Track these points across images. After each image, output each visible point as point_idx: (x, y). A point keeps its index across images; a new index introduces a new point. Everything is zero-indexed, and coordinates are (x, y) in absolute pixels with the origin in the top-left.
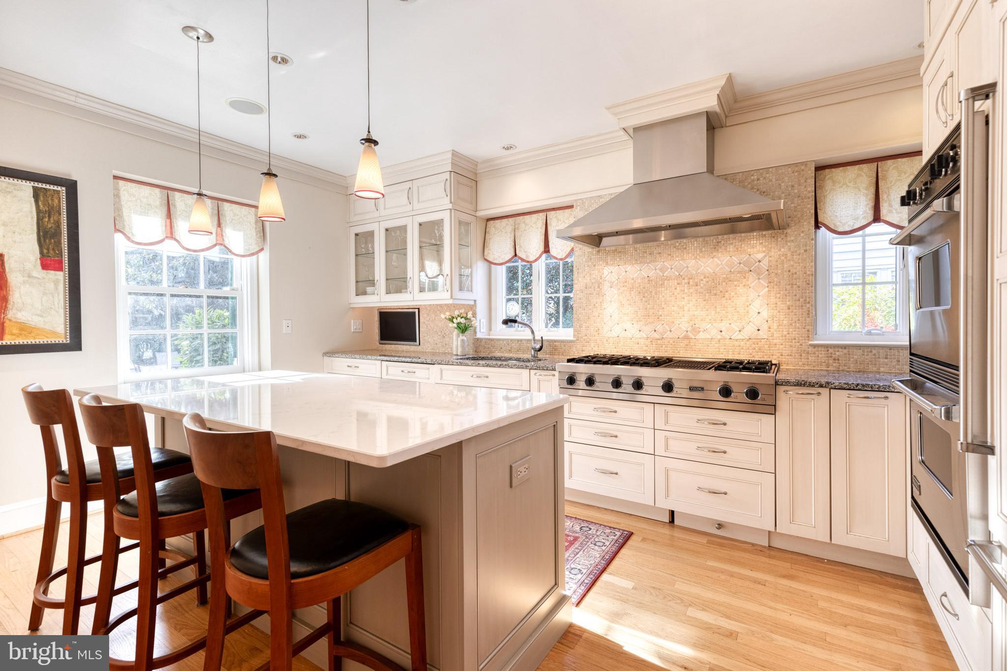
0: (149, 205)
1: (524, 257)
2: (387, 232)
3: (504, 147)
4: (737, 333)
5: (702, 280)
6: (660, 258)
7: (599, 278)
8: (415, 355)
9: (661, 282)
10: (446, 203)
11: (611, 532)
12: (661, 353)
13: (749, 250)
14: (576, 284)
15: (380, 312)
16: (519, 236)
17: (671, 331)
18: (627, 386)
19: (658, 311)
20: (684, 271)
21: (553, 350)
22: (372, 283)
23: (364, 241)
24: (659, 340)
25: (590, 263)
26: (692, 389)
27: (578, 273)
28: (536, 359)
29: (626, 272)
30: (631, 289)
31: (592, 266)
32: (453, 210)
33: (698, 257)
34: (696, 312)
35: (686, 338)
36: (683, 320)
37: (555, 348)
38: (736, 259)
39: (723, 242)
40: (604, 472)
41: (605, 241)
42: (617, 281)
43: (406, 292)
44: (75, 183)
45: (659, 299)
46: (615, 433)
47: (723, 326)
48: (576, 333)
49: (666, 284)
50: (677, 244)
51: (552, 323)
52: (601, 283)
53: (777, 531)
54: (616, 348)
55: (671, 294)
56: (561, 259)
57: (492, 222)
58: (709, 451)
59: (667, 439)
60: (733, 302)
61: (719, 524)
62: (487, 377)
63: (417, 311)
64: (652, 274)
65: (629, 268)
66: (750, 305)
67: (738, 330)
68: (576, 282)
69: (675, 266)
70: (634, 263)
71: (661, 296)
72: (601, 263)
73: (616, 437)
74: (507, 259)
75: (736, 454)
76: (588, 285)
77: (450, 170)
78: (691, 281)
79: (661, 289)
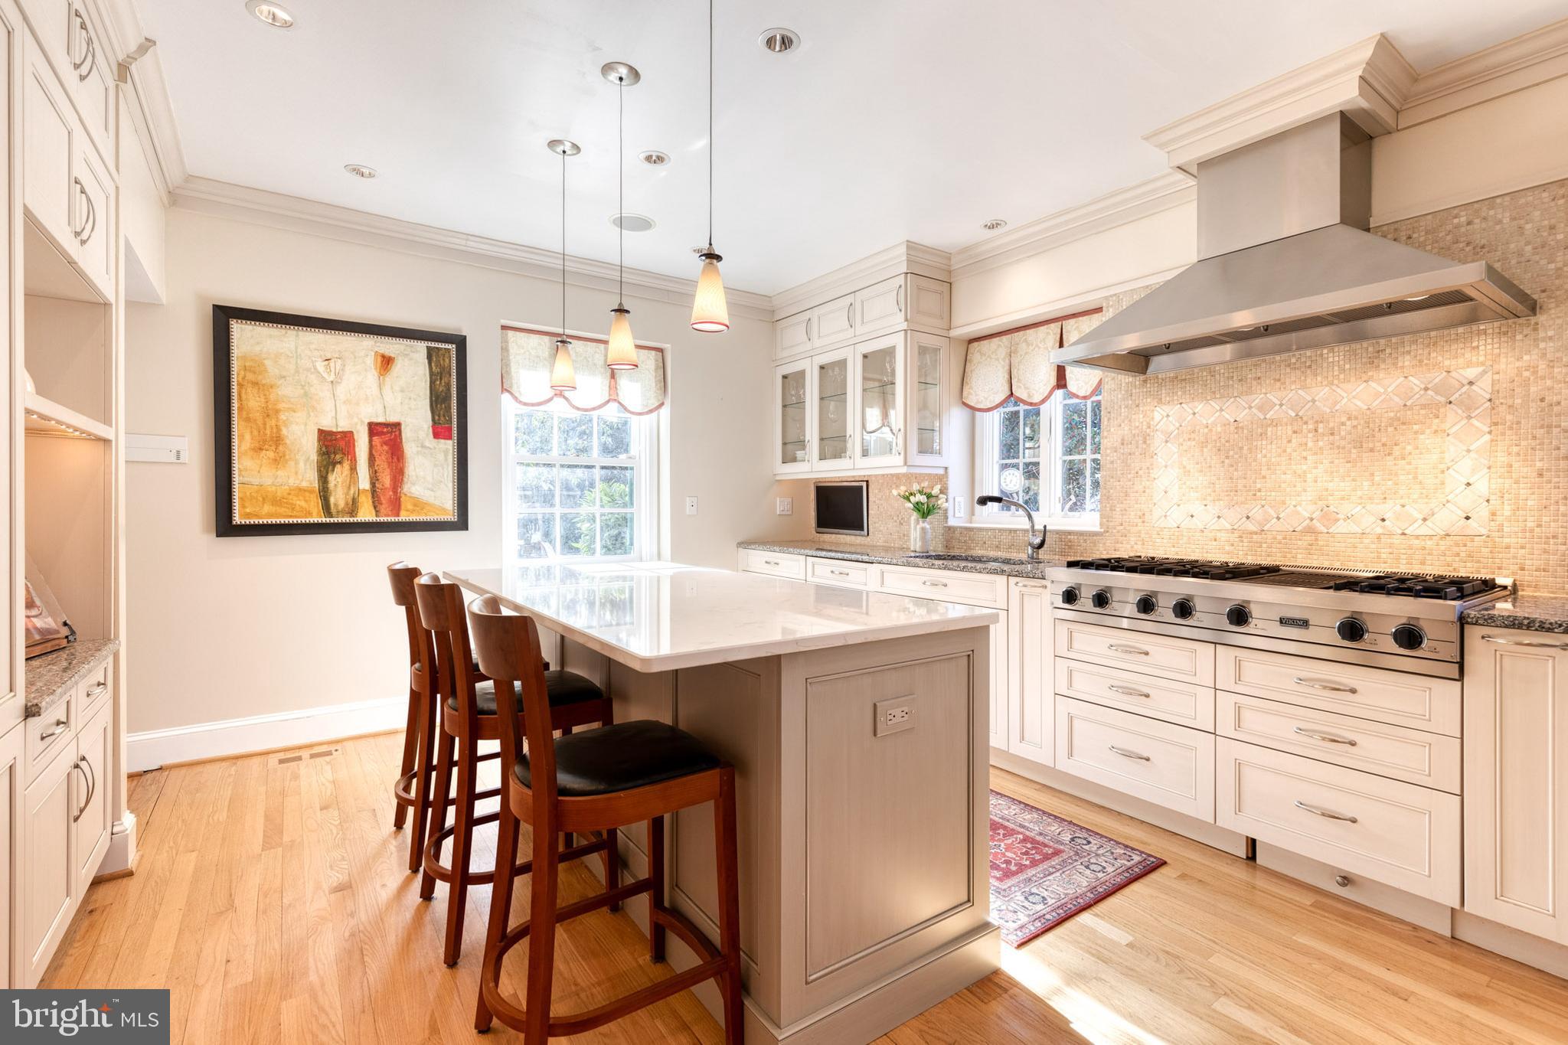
0: (538, 357)
1: (1024, 397)
2: (823, 371)
3: (986, 226)
4: (1416, 525)
5: (1343, 424)
6: (1259, 387)
7: (1144, 427)
8: (864, 551)
9: (1259, 430)
10: (899, 322)
11: (1125, 854)
12: (1259, 558)
13: (1447, 363)
14: (1106, 438)
15: (817, 487)
16: (1017, 365)
17: (1278, 518)
18: (1165, 609)
19: (1255, 482)
20: (1307, 407)
21: (1067, 547)
22: (801, 444)
23: (795, 385)
24: (1256, 533)
25: (1130, 402)
26: (1284, 621)
27: (1109, 419)
28: (1035, 560)
29: (1194, 414)
30: (1203, 444)
31: (1134, 406)
32: (909, 331)
33: (1336, 382)
34: (1331, 484)
35: (1310, 530)
36: (1304, 498)
37: (1070, 544)
38: (1417, 382)
39: (1388, 351)
40: (1128, 755)
41: (1157, 362)
42: (1177, 431)
43: (845, 457)
44: (464, 338)
45: (1255, 460)
46: (1146, 690)
47: (1389, 509)
48: (1105, 520)
49: (1269, 434)
50: (1293, 360)
51: (1071, 503)
52: (1149, 435)
53: (1466, 909)
54: (1174, 547)
55: (1279, 450)
56: (1085, 398)
57: (976, 344)
58: (1324, 739)
59: (1238, 709)
60: (1410, 463)
61: (1344, 878)
62: (946, 585)
63: (864, 484)
64: (1242, 415)
65: (1199, 407)
66: (1448, 468)
67: (1422, 517)
68: (1105, 434)
69: (1289, 400)
70: (1209, 398)
71: (1259, 456)
72: (1149, 400)
73: (1147, 696)
74: (998, 400)
75: (1374, 748)
76: (1126, 438)
77: (905, 271)
78: (1321, 425)
79: (1260, 443)
